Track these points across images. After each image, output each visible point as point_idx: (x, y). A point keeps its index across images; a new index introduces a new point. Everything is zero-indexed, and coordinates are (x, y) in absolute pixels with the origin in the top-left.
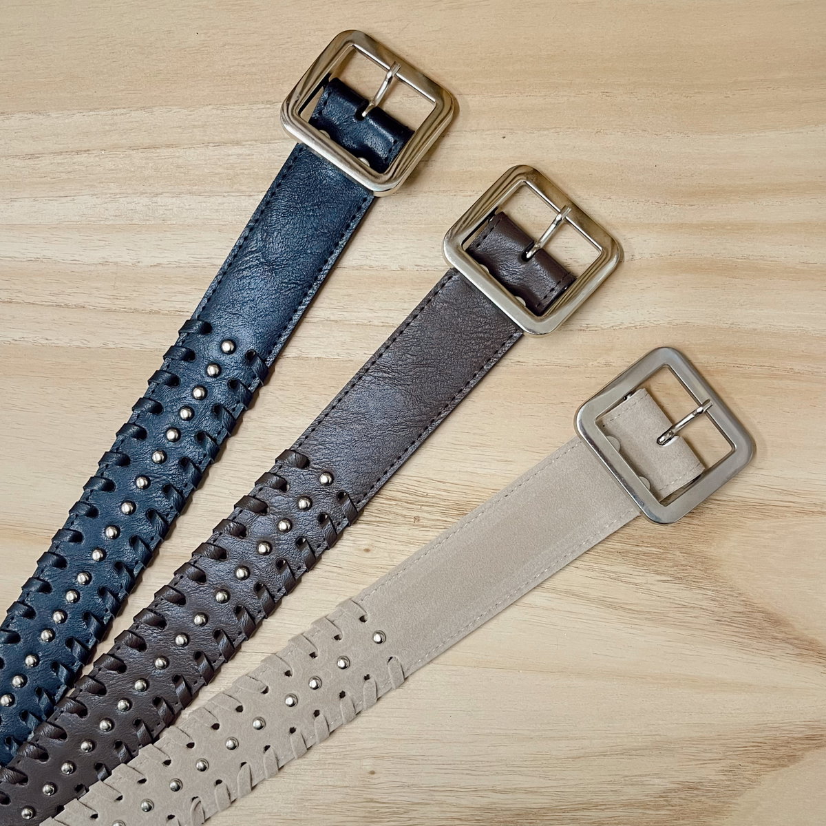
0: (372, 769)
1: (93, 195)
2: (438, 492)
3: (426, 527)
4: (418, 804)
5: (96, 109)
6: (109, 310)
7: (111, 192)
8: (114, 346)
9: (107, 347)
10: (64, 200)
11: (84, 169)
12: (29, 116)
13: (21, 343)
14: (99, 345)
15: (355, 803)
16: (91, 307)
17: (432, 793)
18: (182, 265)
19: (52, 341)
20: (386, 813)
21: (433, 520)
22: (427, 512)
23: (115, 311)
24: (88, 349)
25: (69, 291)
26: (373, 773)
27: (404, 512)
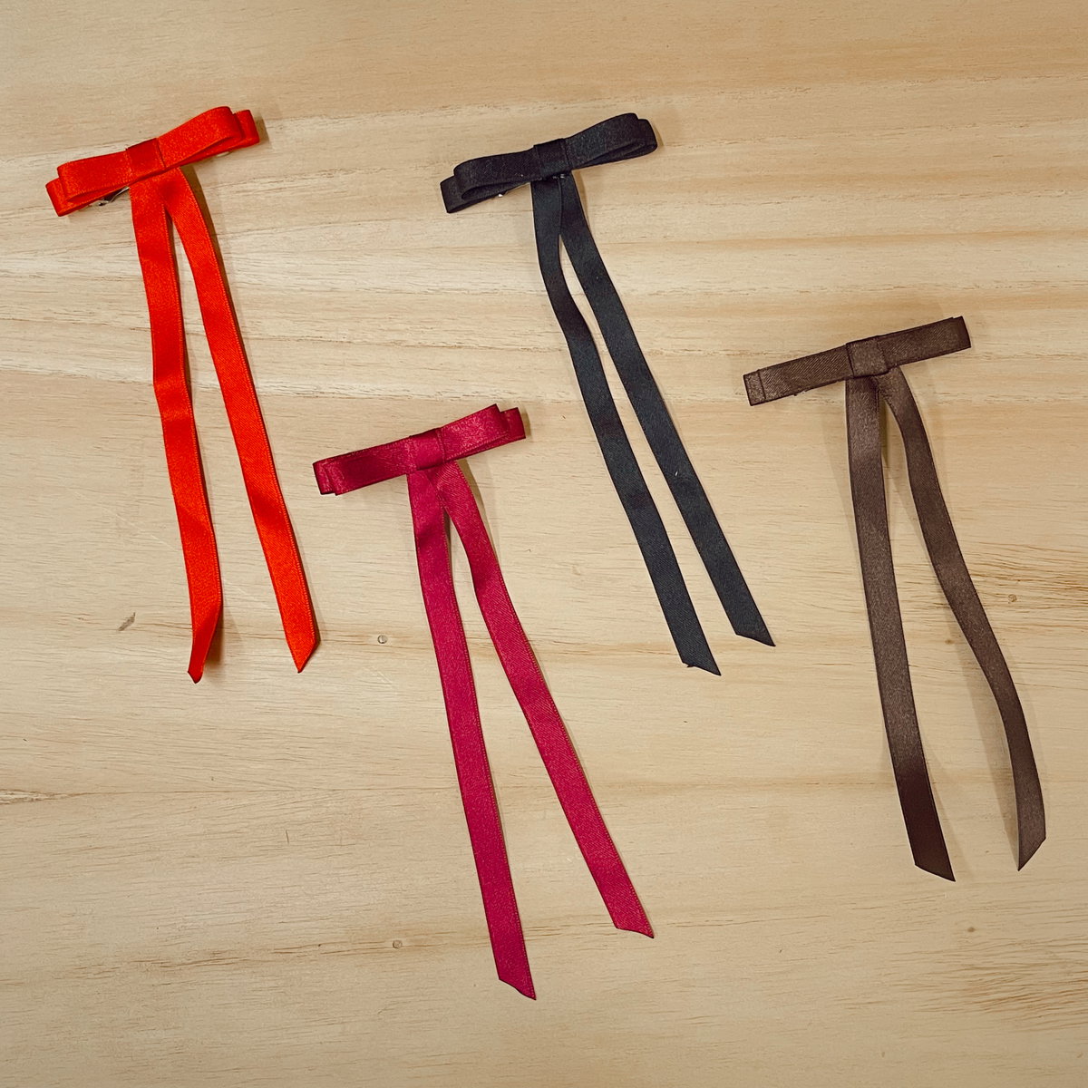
0: (969, 926)
2: (1038, 563)
3: (1024, 607)
4: (1035, 965)
5: (572, 100)
12: (482, 110)
13: (474, 399)
15: (951, 972)
17: (1051, 949)
18: (689, 292)
19: (518, 395)
20: (992, 981)
21: (1033, 598)
22: (1026, 588)
25: (540, 330)
26: (972, 930)
27: (997, 590)
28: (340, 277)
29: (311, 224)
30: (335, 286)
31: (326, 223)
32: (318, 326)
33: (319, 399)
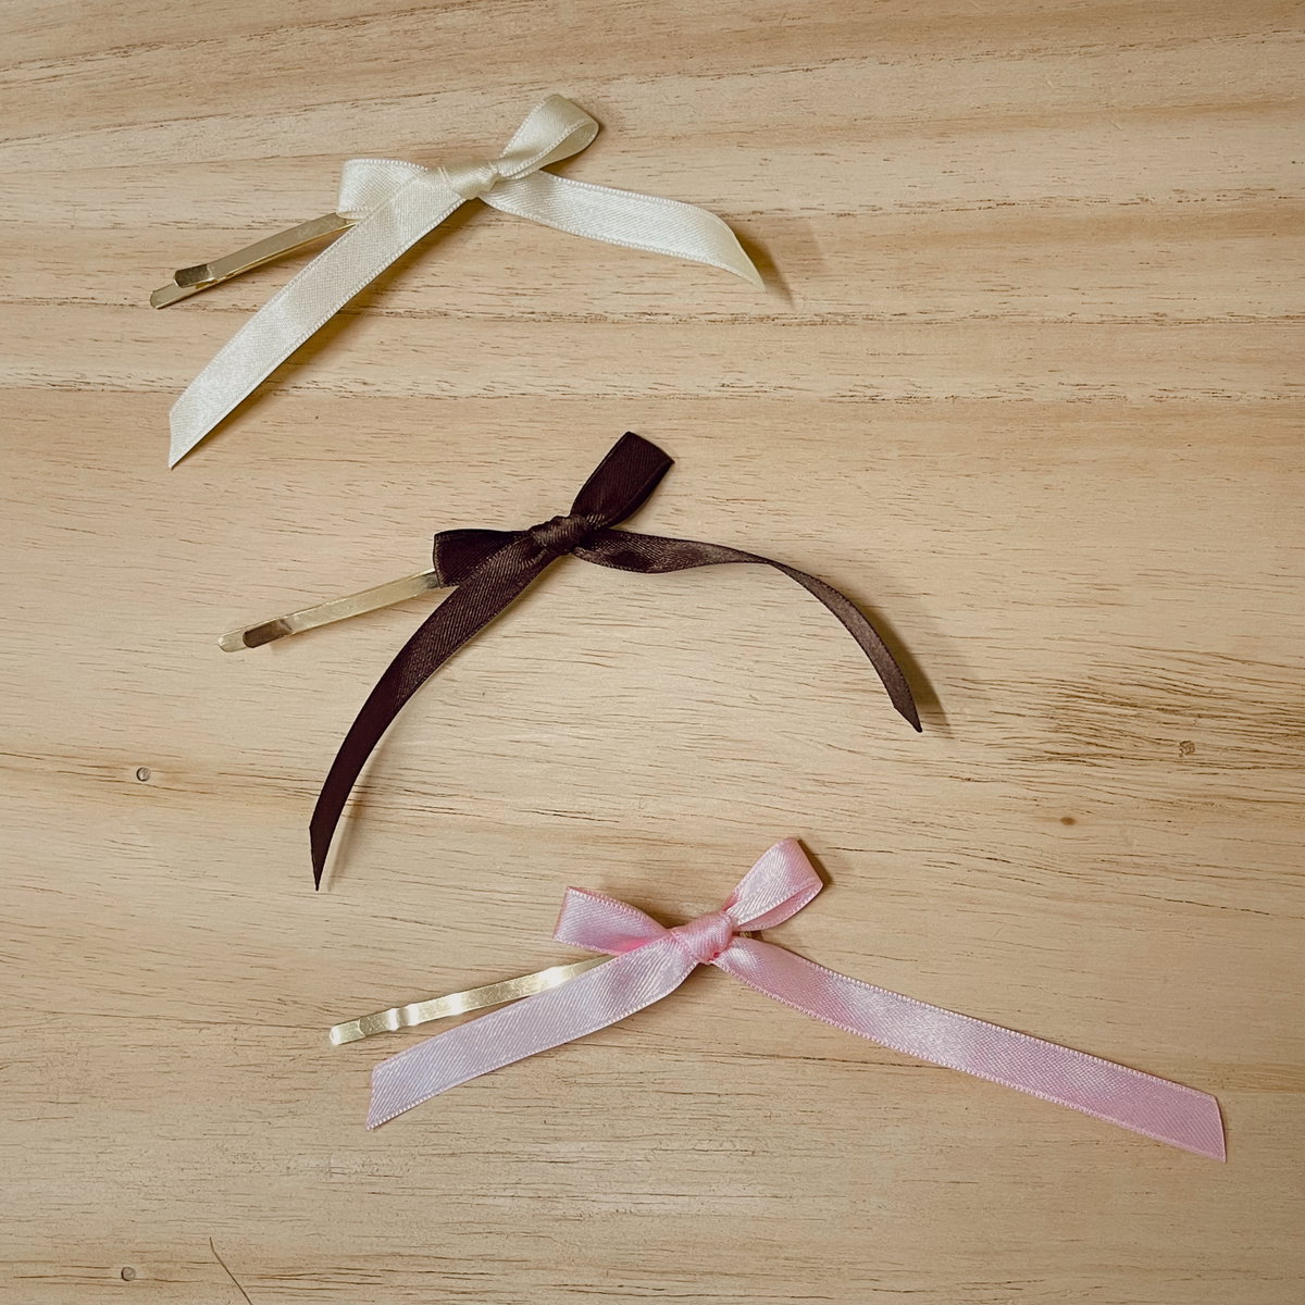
1: (475, 89)
2: (1240, 686)
3: (1210, 765)
6: (500, 318)
7: (513, 80)
8: (507, 393)
9: (493, 395)
10: (414, 101)
11: (458, 39)
14: (474, 391)
16: (460, 314)
19: (375, 388)
21: (1227, 749)
22: (1212, 731)
23: (512, 319)
24: (452, 401)
27: (1159, 732)
28: (126, 207)
29: (94, 128)
30: (118, 220)
31: (115, 126)
32: (90, 281)
33: (80, 393)
